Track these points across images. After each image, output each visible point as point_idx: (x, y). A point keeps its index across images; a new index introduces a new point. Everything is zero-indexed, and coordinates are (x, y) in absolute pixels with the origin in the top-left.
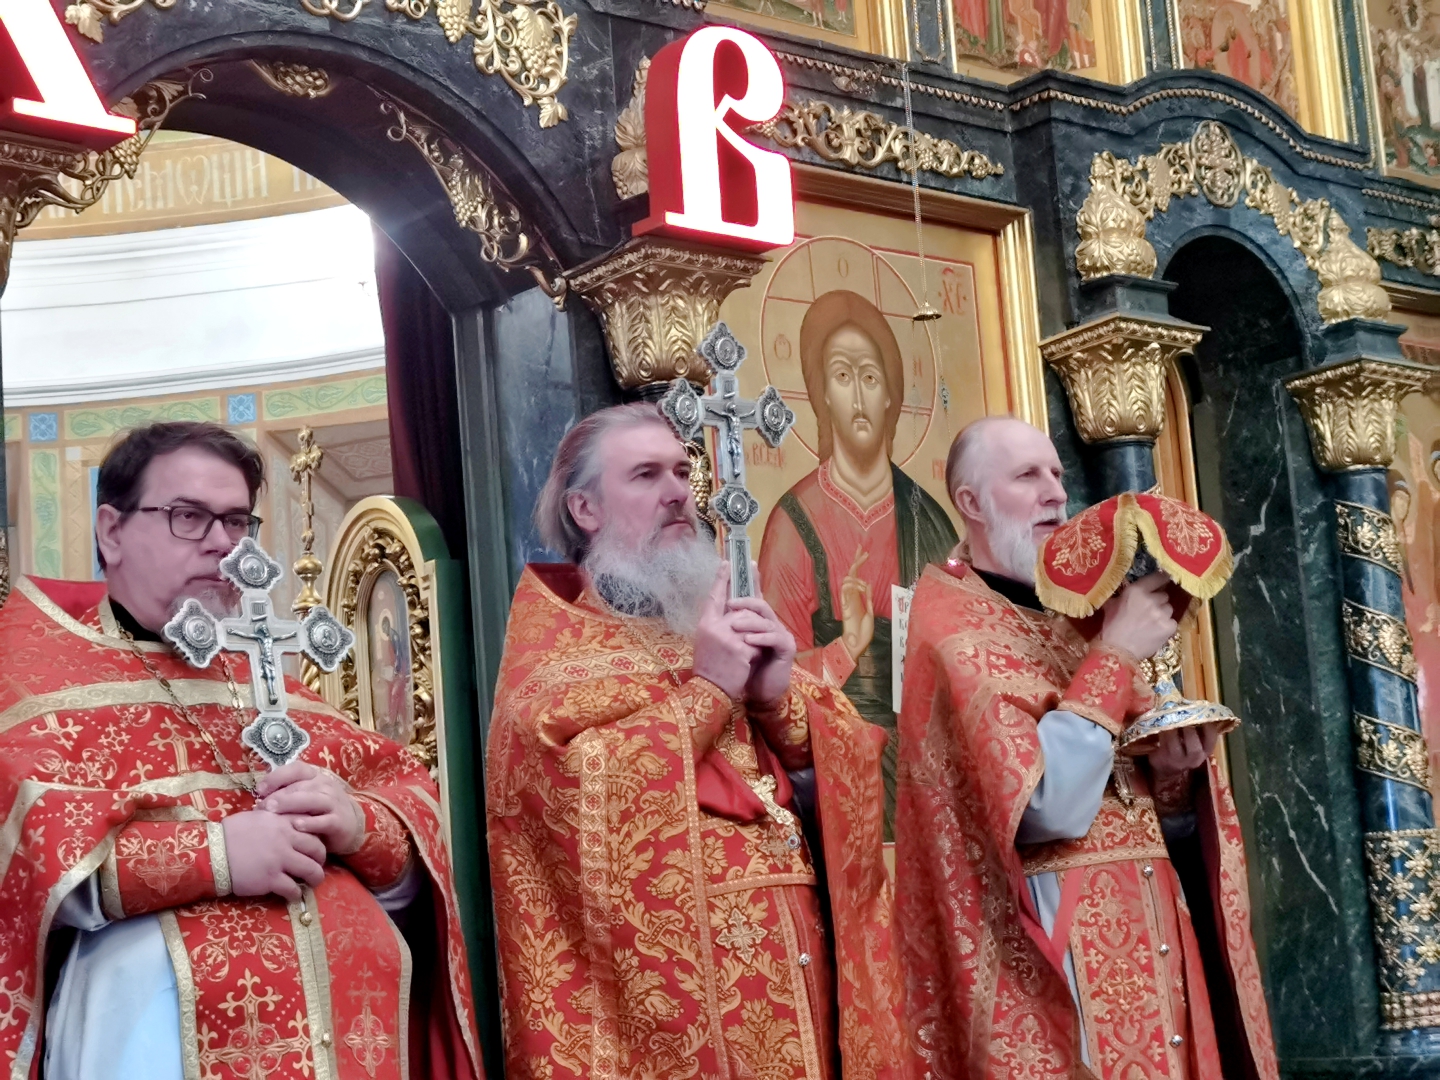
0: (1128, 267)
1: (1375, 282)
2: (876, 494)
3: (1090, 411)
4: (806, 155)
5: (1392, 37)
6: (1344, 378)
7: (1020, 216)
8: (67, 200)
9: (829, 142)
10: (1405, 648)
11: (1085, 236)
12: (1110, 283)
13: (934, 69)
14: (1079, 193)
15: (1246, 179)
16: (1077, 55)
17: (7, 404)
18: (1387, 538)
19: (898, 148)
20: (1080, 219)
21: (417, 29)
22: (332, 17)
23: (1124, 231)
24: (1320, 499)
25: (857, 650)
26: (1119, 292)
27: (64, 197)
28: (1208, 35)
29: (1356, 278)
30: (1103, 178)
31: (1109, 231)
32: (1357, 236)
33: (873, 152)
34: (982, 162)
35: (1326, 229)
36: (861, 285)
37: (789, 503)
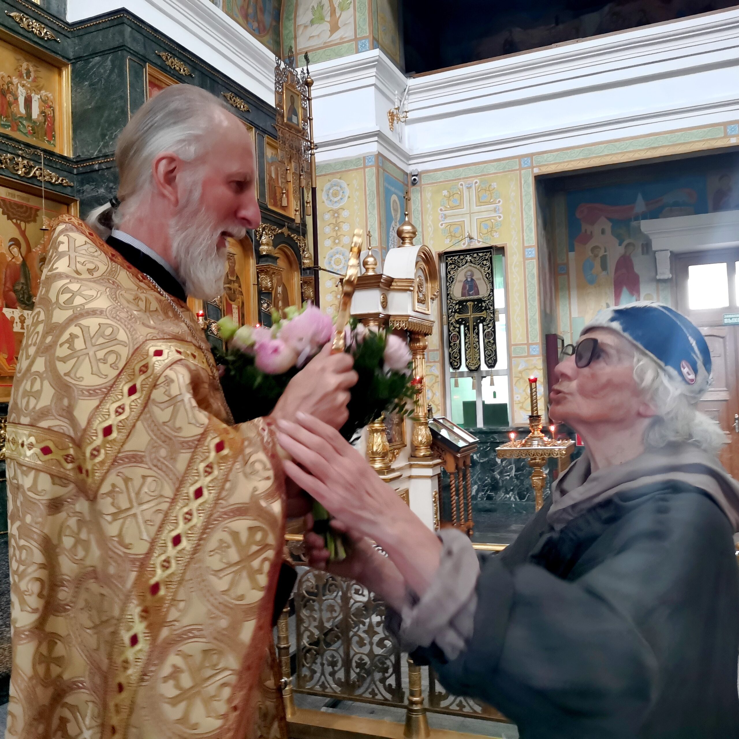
5: (15, 80)
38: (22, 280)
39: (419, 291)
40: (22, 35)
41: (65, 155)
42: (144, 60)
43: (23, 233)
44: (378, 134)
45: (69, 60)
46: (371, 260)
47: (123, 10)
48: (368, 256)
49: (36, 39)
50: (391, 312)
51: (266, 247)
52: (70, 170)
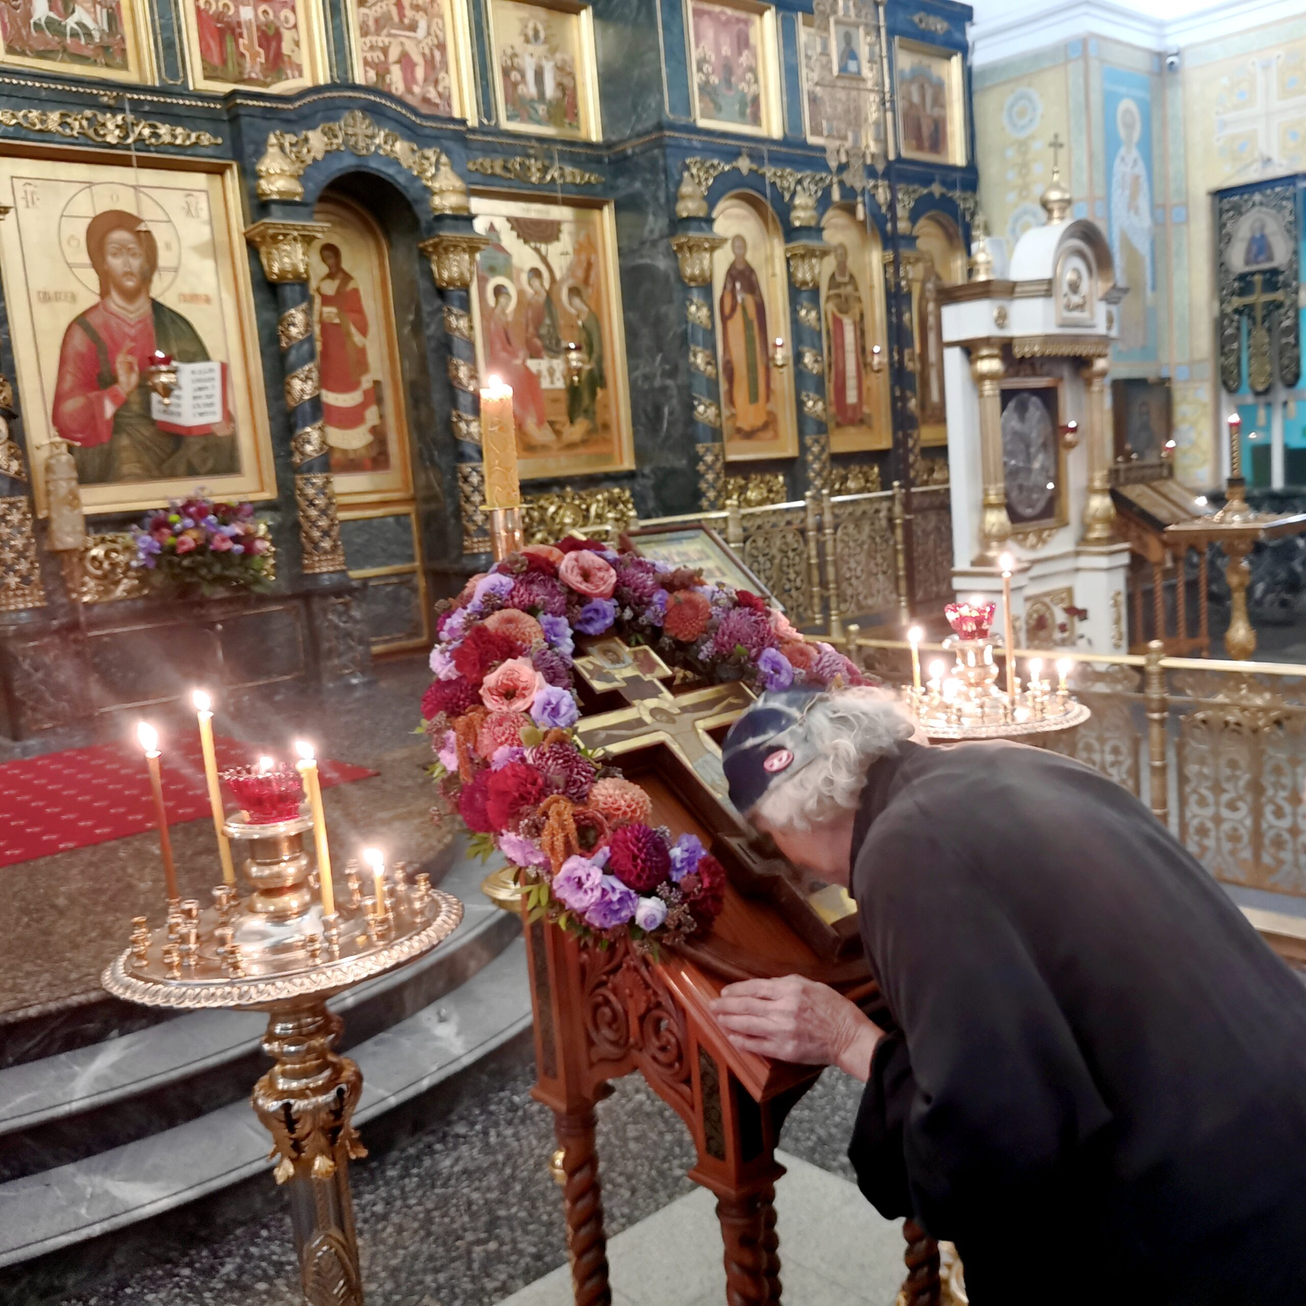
0: (279, 193)
1: (462, 192)
2: (138, 314)
4: (82, 140)
6: (437, 244)
7: (232, 167)
9: (96, 132)
11: (260, 177)
14: (260, 152)
15: (380, 139)
16: (289, 72)
18: (463, 323)
19: (147, 132)
20: (259, 168)
23: (285, 174)
25: (128, 390)
26: (274, 208)
28: (386, 56)
29: (448, 191)
30: (275, 145)
32: (464, 167)
33: (127, 136)
34: (206, 139)
35: (437, 164)
36: (126, 204)
37: (81, 321)
38: (547, 321)
41: (592, 139)
43: (544, 260)
50: (1013, 334)
52: (599, 160)
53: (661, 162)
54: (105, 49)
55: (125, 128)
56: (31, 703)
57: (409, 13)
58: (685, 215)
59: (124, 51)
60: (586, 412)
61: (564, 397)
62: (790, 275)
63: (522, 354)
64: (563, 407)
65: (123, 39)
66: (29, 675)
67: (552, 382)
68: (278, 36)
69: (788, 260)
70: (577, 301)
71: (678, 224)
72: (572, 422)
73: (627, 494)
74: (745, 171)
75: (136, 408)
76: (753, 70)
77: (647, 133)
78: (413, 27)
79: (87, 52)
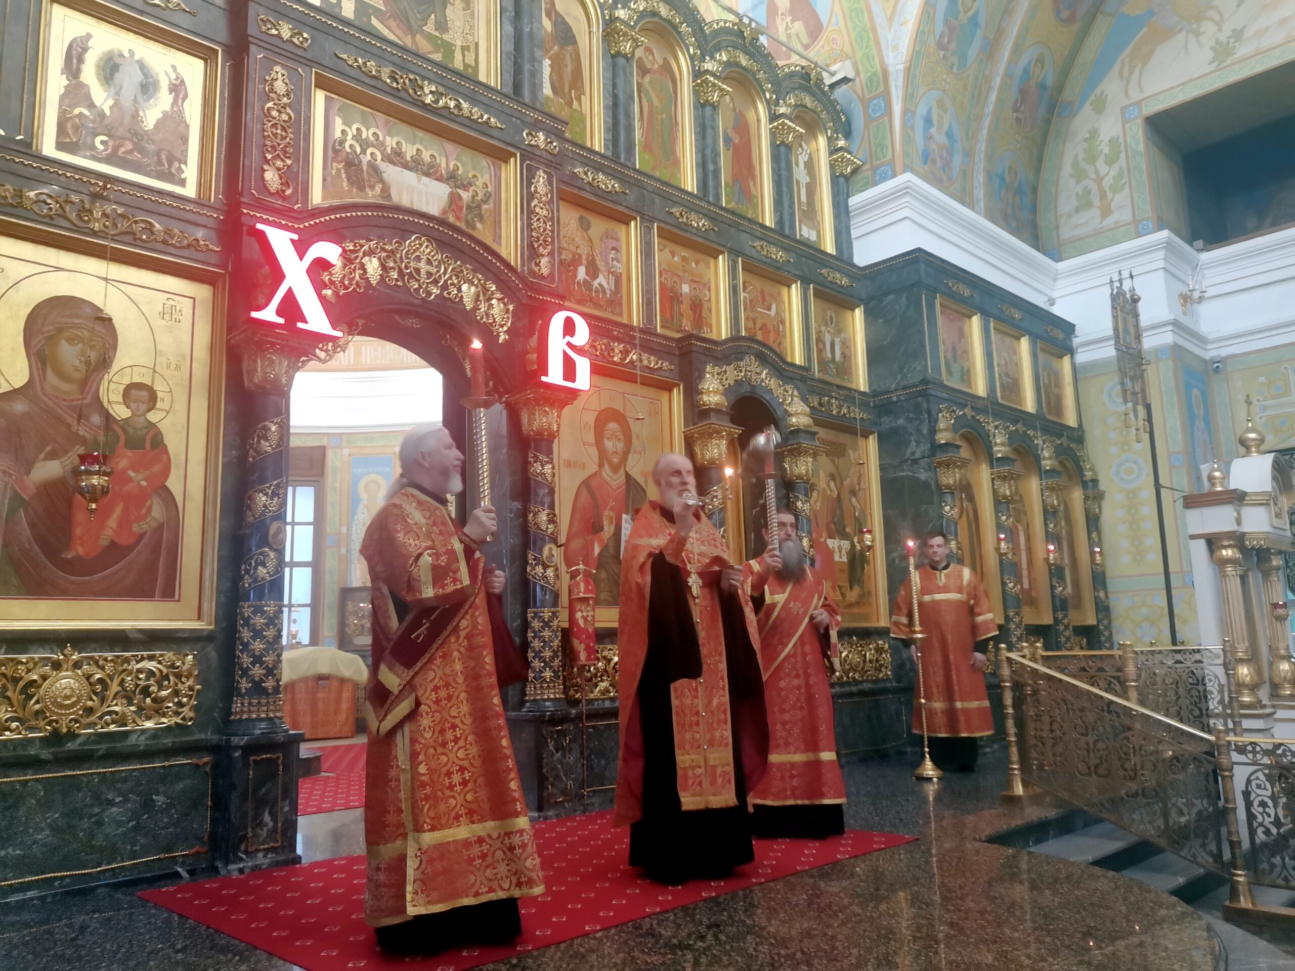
0: (716, 404)
1: (808, 415)
2: (618, 481)
3: (699, 456)
4: (600, 358)
5: (823, 328)
6: (794, 449)
7: (679, 385)
8: (320, 360)
9: (609, 354)
10: (811, 546)
11: (702, 393)
12: (710, 410)
13: (650, 331)
14: (701, 377)
15: (763, 376)
16: (705, 329)
17: (292, 431)
18: (806, 507)
19: (635, 358)
20: (700, 387)
21: (455, 306)
22: (423, 299)
23: (716, 392)
24: (784, 492)
25: (608, 537)
26: (712, 414)
27: (318, 357)
28: (755, 323)
29: (801, 414)
30: (709, 373)
31: (711, 392)
32: (804, 400)
33: (625, 359)
34: (666, 365)
35: (792, 396)
36: (618, 406)
37: (586, 483)
38: (838, 512)
39: (1275, 504)
40: (831, 289)
41: (862, 389)
42: (933, 292)
43: (837, 468)
44: (1175, 324)
45: (861, 300)
46: (1217, 474)
47: (919, 250)
48: (1214, 470)
49: (839, 289)
50: (1245, 530)
51: (1048, 462)
52: (867, 405)
53: (925, 406)
54: (610, 302)
55: (625, 353)
56: (551, 779)
57: (767, 298)
58: (943, 442)
59: (621, 304)
60: (859, 581)
61: (846, 568)
62: (994, 490)
63: (824, 534)
64: (846, 576)
65: (621, 297)
66: (553, 755)
67: (841, 557)
68: (701, 304)
69: (993, 479)
70: (854, 500)
71: (936, 448)
72: (851, 588)
73: (887, 646)
74: (969, 417)
75: (611, 550)
76: (966, 352)
77: (916, 386)
78: (769, 309)
79: (602, 303)
